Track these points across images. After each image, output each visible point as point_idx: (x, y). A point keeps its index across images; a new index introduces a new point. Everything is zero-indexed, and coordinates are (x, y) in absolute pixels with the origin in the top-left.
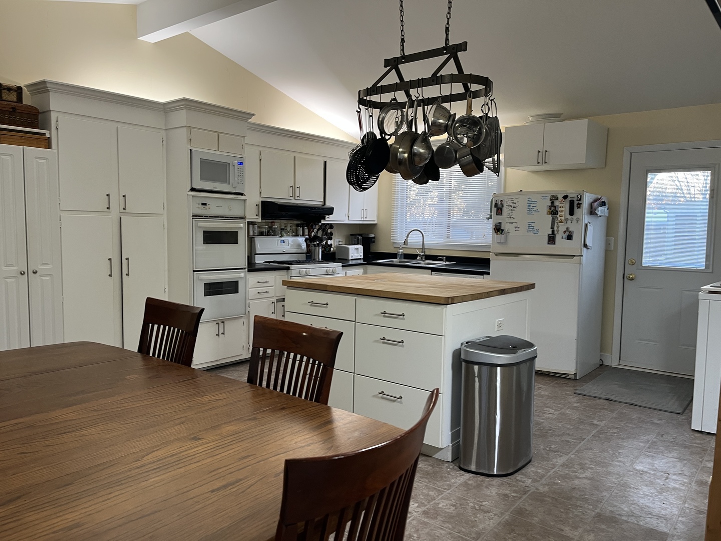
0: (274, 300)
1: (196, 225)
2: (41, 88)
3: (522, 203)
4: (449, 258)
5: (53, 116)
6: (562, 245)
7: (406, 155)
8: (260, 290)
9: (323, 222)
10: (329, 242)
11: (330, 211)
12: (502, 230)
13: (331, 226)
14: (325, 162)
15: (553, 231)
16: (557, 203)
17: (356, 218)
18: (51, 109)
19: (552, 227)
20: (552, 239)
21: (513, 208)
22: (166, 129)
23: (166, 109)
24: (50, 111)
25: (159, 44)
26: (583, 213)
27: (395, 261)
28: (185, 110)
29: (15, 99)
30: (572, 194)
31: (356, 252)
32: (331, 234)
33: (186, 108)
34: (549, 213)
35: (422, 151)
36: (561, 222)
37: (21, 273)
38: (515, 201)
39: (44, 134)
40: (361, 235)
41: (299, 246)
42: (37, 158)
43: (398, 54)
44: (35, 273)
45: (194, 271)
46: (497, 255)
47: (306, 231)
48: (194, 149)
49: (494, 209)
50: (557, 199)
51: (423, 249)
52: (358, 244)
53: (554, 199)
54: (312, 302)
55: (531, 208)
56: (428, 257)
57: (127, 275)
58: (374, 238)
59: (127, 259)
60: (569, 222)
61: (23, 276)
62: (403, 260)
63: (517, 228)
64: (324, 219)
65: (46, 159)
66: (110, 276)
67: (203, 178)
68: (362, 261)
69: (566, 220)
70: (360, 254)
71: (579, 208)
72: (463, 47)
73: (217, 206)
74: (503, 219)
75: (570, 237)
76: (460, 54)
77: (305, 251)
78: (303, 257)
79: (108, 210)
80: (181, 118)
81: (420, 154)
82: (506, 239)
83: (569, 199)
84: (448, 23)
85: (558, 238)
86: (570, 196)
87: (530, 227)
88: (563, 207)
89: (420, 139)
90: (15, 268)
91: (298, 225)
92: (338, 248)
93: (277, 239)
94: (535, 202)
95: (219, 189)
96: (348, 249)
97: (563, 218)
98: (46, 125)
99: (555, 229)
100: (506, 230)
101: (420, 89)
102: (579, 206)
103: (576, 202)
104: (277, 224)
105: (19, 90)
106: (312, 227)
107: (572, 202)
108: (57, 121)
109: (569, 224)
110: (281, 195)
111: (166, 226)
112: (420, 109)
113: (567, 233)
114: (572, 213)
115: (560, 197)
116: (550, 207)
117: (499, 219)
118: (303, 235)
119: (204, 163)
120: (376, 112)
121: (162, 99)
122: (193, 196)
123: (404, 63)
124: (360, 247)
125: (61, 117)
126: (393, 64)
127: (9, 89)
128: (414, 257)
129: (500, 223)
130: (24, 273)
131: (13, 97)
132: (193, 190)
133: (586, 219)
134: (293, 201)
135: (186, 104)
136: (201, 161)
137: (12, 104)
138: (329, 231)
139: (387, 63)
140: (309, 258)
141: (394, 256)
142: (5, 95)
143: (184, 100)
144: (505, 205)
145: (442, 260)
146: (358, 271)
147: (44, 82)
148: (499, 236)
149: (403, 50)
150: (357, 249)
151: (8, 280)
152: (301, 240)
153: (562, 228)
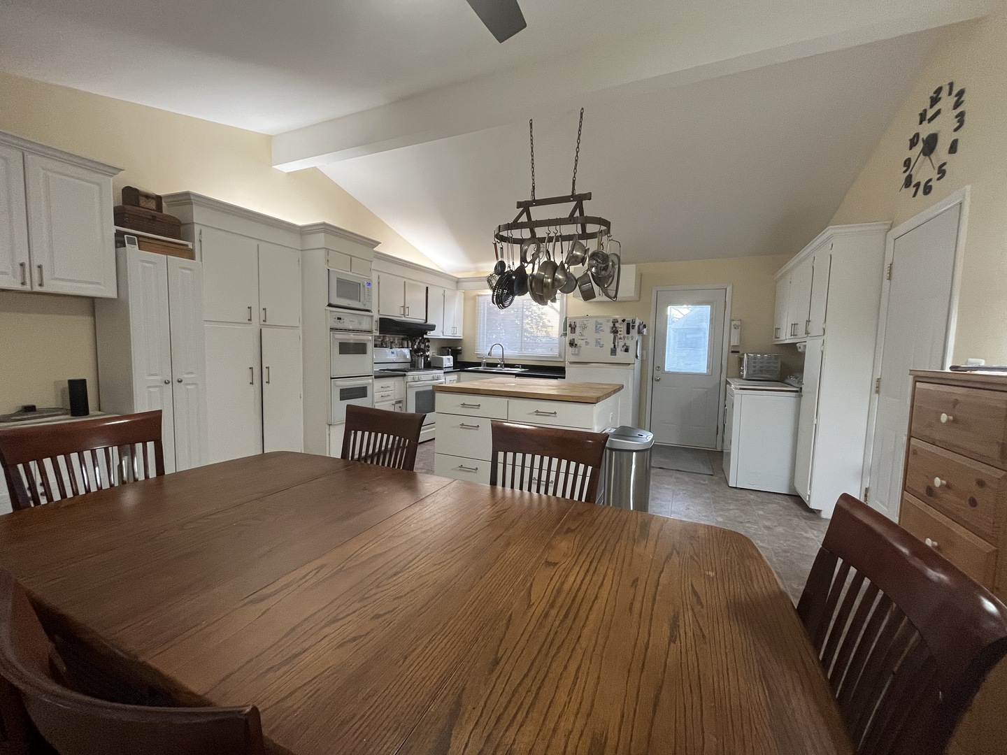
0: (394, 402)
1: (334, 337)
2: (185, 199)
3: (591, 325)
4: (524, 366)
5: (197, 229)
6: (620, 354)
7: (549, 280)
8: (383, 394)
9: (425, 336)
10: (427, 354)
11: (432, 328)
12: (576, 345)
13: (428, 340)
14: (427, 288)
15: (615, 346)
16: (617, 325)
17: (448, 334)
18: (194, 221)
19: (614, 343)
20: (614, 352)
21: (584, 327)
22: (302, 250)
23: (303, 232)
24: (194, 223)
25: (292, 175)
26: (634, 332)
27: (481, 368)
28: (323, 234)
29: (154, 207)
30: (629, 319)
31: (448, 361)
32: (428, 347)
33: (325, 232)
34: (611, 332)
35: (560, 277)
36: (621, 339)
37: (165, 383)
38: (585, 322)
39: (187, 245)
40: (450, 348)
41: (405, 356)
42: (181, 268)
43: (529, 199)
44: (180, 382)
45: (331, 378)
46: (571, 363)
47: (410, 344)
48: (331, 269)
49: (569, 329)
50: (618, 322)
51: (503, 359)
52: (448, 355)
53: (615, 322)
54: (464, 404)
55: (598, 328)
56: (507, 366)
57: (268, 382)
58: (461, 350)
59: (268, 368)
60: (626, 339)
61: (167, 385)
62: (486, 368)
63: (587, 343)
64: (426, 334)
65: (190, 270)
66: (252, 383)
67: (339, 295)
68: (451, 370)
69: (624, 337)
70: (451, 364)
71: (633, 328)
72: (588, 196)
73: (350, 321)
74: (576, 336)
75: (627, 350)
76: (584, 202)
77: (410, 360)
78: (407, 366)
79: (249, 322)
80: (320, 240)
81: (559, 280)
82: (579, 351)
83: (626, 322)
84: (574, 177)
85: (618, 350)
86: (627, 320)
87: (597, 342)
88: (622, 328)
89: (559, 269)
90: (158, 378)
91: (403, 339)
92: (433, 358)
93: (388, 350)
94: (601, 324)
95: (351, 306)
96: (442, 359)
97: (622, 336)
98: (189, 237)
99: (616, 344)
100: (578, 345)
101: (558, 227)
102: (633, 327)
103: (631, 325)
104: (388, 338)
105: (158, 199)
106: (415, 340)
107: (628, 324)
108: (200, 234)
109: (626, 341)
110: (395, 314)
111: (301, 338)
112: (558, 244)
113: (625, 347)
114: (628, 332)
115: (620, 321)
116: (613, 328)
117: (573, 336)
118: (408, 347)
119: (340, 282)
120: (517, 247)
121: (300, 223)
122: (331, 311)
123: (534, 206)
124: (451, 357)
125: (204, 229)
126: (525, 206)
127: (148, 196)
128: (495, 365)
129: (574, 339)
130: (169, 382)
131: (152, 205)
132: (330, 305)
133: (637, 337)
134: (403, 319)
135: (325, 228)
136: (337, 281)
137: (152, 212)
138: (427, 344)
139: (519, 205)
140: (413, 366)
141: (479, 364)
142: (143, 202)
143: (324, 224)
144: (578, 325)
145: (519, 368)
146: (454, 377)
147: (187, 194)
148: (573, 348)
149: (533, 195)
150: (449, 359)
151: (152, 390)
152: (406, 351)
153: (621, 343)
